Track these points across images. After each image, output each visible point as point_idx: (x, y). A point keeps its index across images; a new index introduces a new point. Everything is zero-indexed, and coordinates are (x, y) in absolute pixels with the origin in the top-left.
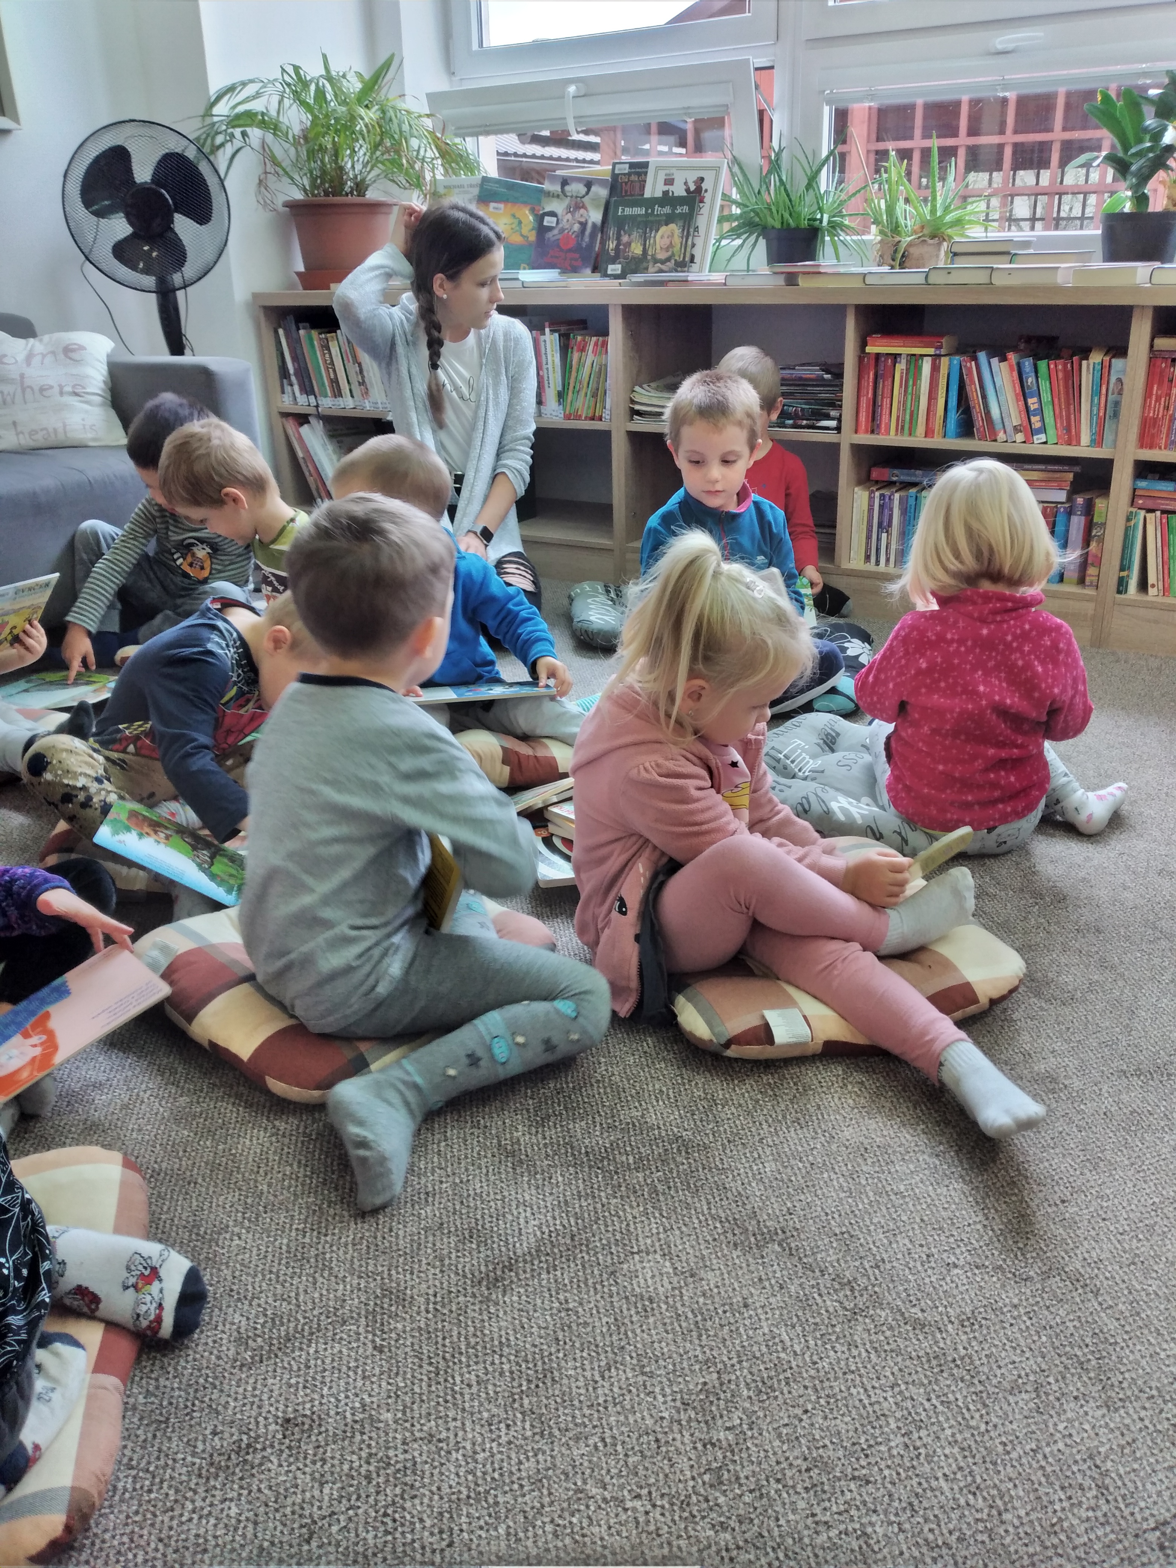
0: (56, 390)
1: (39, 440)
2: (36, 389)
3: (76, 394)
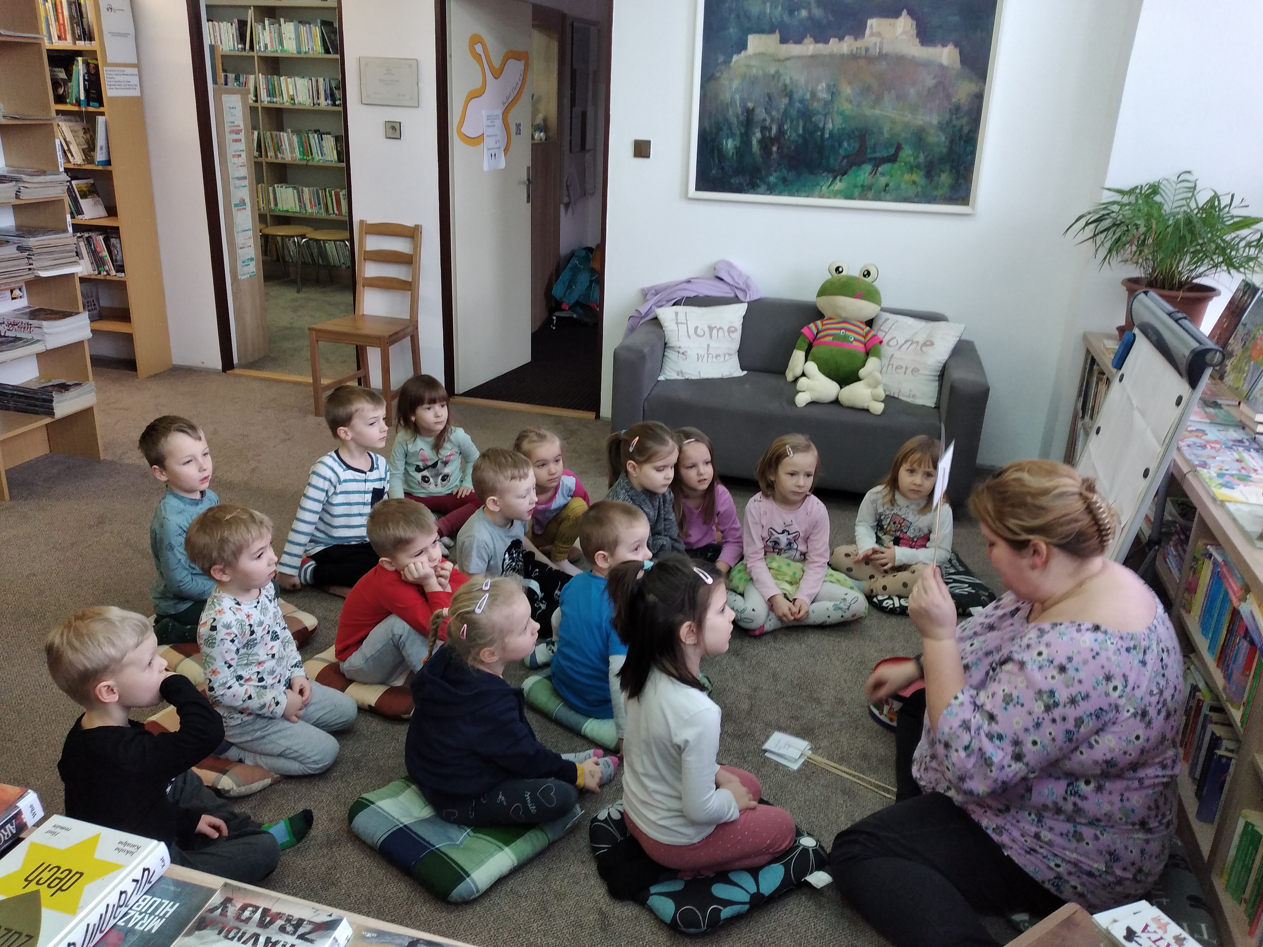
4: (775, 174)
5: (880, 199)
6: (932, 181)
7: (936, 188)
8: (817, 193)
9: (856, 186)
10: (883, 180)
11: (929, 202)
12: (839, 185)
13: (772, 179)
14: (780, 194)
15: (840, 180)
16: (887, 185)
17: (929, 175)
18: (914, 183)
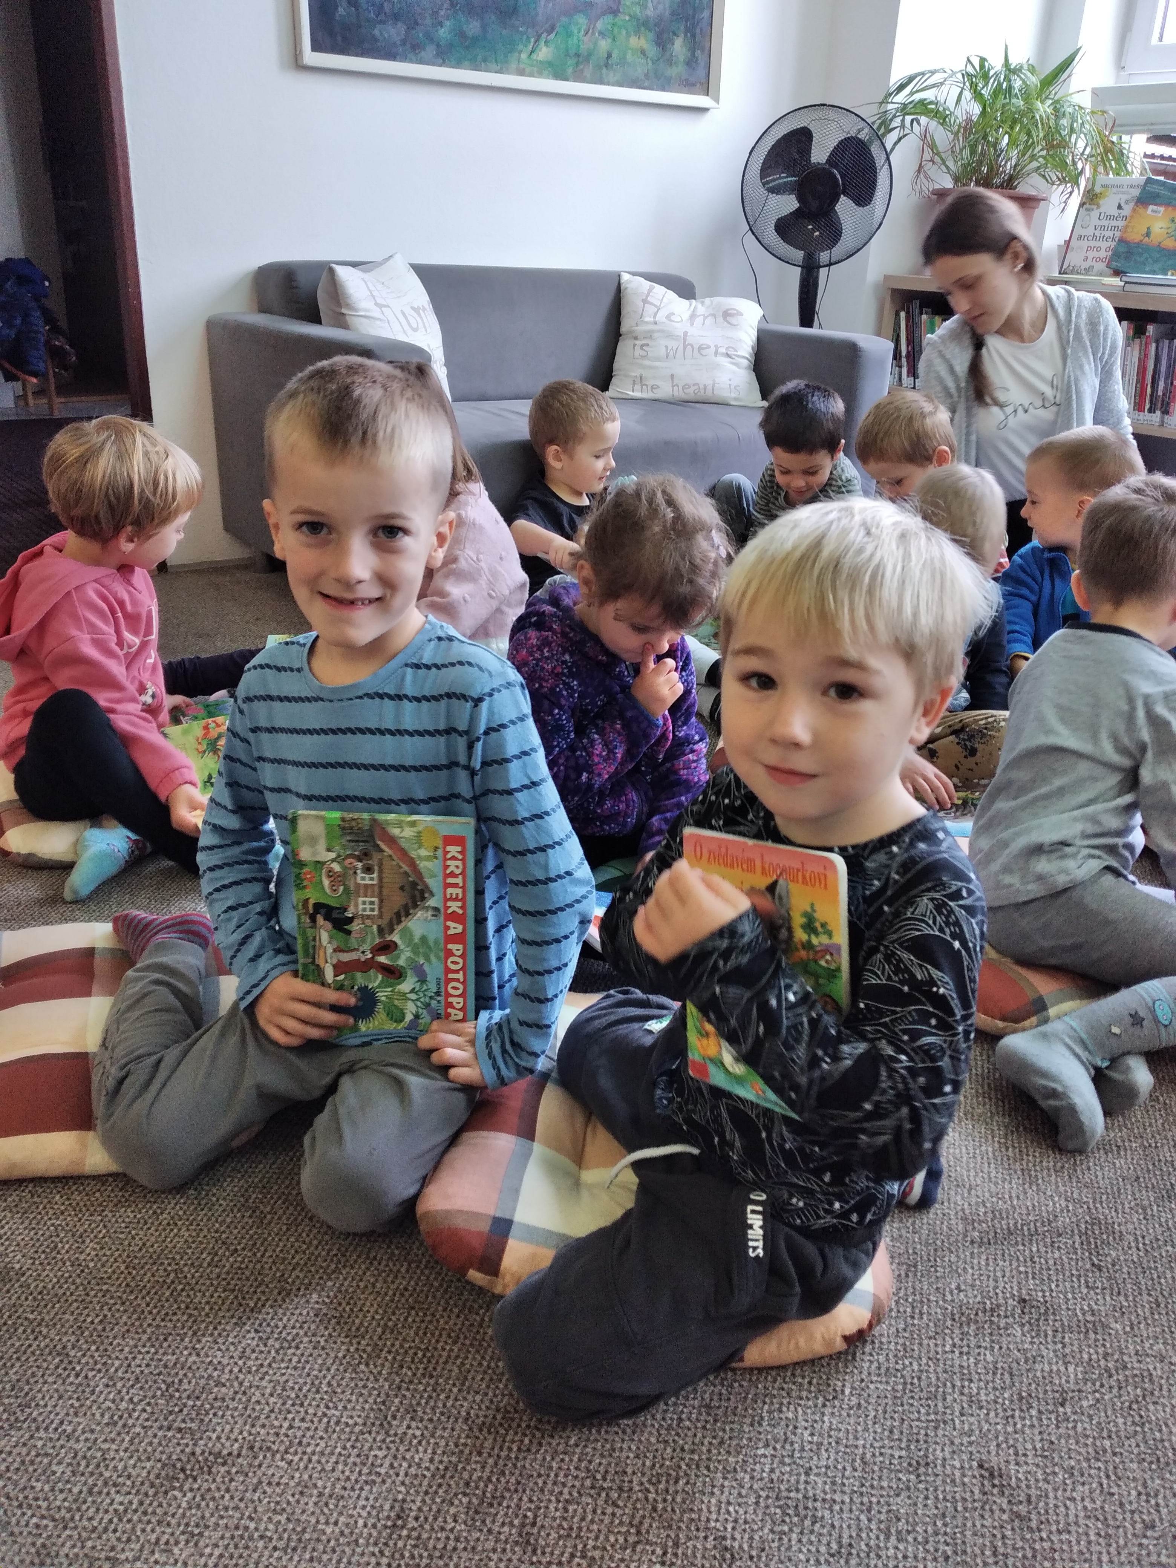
0: (713, 349)
1: (690, 394)
2: (696, 347)
3: (728, 356)
4: (448, 23)
5: (601, 81)
6: (664, 50)
7: (670, 62)
8: (513, 66)
9: (567, 55)
10: (604, 45)
11: (663, 89)
12: (544, 53)
13: (444, 33)
14: (458, 65)
15: (546, 42)
16: (609, 56)
17: (662, 41)
18: (643, 52)
